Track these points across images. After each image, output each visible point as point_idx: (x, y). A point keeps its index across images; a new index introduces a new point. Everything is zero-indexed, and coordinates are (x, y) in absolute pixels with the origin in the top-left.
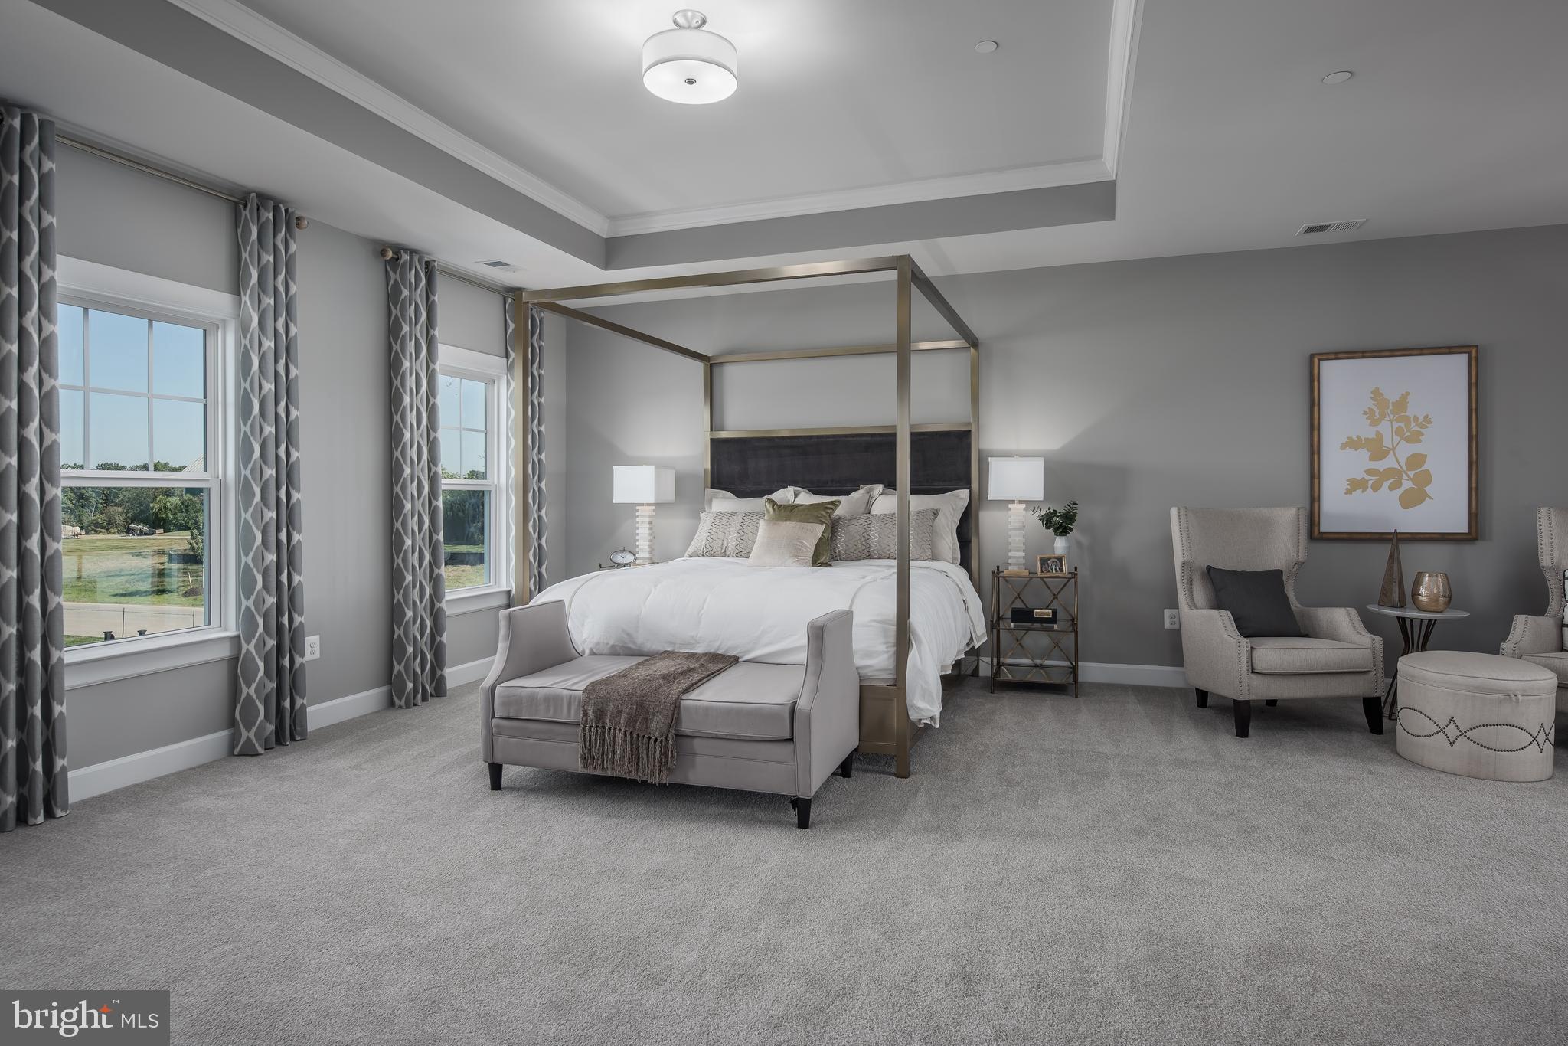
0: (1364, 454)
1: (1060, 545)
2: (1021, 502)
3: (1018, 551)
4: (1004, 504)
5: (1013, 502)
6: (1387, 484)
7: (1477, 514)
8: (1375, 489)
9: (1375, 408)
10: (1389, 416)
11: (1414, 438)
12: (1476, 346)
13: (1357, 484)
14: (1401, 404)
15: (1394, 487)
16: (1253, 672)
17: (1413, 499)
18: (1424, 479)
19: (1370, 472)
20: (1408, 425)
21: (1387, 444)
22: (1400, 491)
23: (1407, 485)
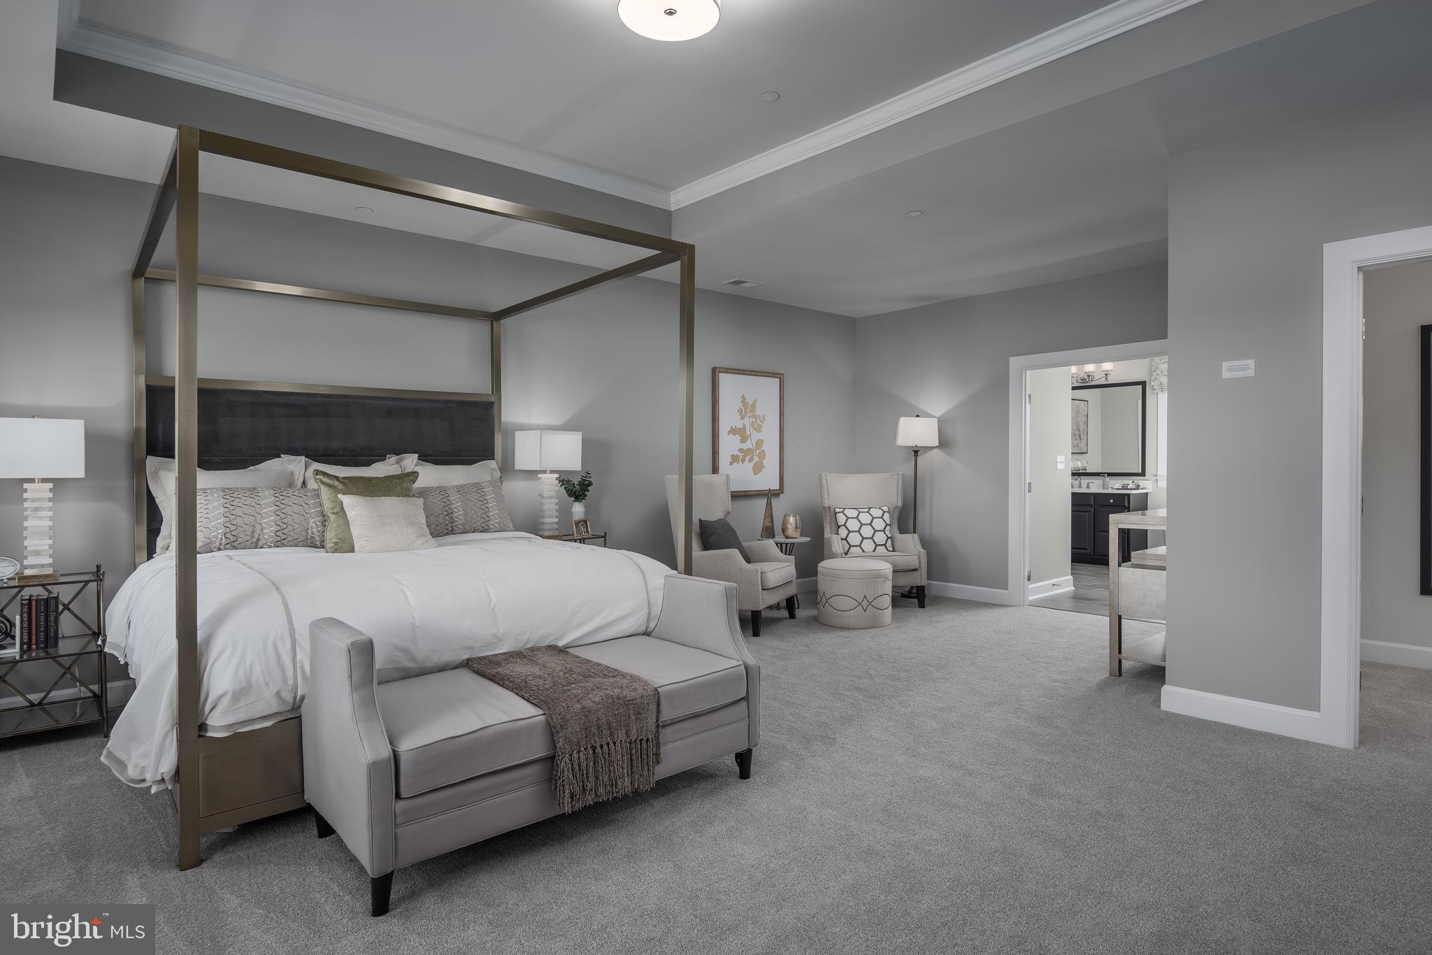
0: (738, 437)
1: (578, 509)
2: (552, 472)
3: (552, 517)
4: (532, 474)
5: (544, 472)
6: (747, 458)
7: (783, 478)
8: (743, 462)
9: (742, 407)
10: (749, 414)
11: (758, 430)
12: (783, 374)
13: (735, 459)
14: (753, 407)
15: (750, 461)
16: (763, 589)
17: (758, 469)
18: (762, 455)
19: (741, 450)
20: (756, 421)
21: (748, 432)
22: (753, 463)
23: (756, 459)
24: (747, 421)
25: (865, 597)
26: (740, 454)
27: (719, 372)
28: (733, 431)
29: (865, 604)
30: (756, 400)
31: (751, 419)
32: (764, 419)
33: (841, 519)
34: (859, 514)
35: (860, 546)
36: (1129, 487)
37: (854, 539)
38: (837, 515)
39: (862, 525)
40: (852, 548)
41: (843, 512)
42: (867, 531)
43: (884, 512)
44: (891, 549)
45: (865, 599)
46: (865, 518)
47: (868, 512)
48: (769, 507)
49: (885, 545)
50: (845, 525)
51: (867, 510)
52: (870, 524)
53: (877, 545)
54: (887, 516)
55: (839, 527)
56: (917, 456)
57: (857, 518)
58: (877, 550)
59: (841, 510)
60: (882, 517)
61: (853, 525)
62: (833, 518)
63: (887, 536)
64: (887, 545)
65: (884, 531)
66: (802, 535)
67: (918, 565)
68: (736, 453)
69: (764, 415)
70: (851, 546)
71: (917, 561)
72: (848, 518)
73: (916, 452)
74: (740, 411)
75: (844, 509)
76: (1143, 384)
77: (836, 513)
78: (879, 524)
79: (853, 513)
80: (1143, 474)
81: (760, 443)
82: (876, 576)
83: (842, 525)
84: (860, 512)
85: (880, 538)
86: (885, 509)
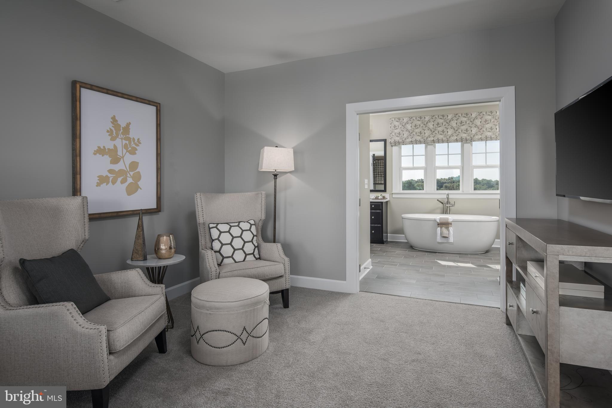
0: (107, 158)
6: (120, 179)
7: (160, 197)
8: (114, 183)
9: (113, 129)
10: (121, 136)
11: (133, 152)
12: (160, 104)
13: (103, 180)
14: (127, 129)
15: (123, 182)
16: (110, 353)
17: (132, 189)
18: (138, 177)
19: (110, 171)
20: (130, 143)
21: (120, 153)
22: (126, 184)
23: (130, 180)
24: (119, 143)
25: (245, 329)
26: (109, 175)
27: (81, 87)
28: (101, 151)
29: (244, 336)
30: (130, 123)
31: (124, 142)
32: (140, 143)
33: (215, 233)
34: (230, 229)
35: (232, 257)
36: (379, 198)
37: (227, 251)
38: (212, 230)
39: (233, 238)
40: (225, 260)
41: (216, 227)
42: (238, 243)
43: (251, 225)
44: (257, 256)
45: (245, 332)
46: (236, 231)
47: (238, 226)
48: (140, 226)
49: (253, 254)
50: (218, 239)
51: (237, 224)
52: (241, 237)
53: (246, 255)
54: (253, 229)
55: (213, 240)
56: (276, 178)
57: (229, 232)
58: (246, 260)
59: (215, 225)
60: (250, 230)
61: (226, 238)
62: (207, 232)
63: (254, 245)
64: (255, 253)
65: (252, 241)
66: (177, 252)
67: (283, 272)
68: (105, 173)
69: (138, 139)
70: (224, 258)
71: (283, 268)
72: (221, 232)
73: (275, 176)
74: (110, 132)
75: (218, 224)
76: (385, 141)
77: (210, 228)
78: (247, 236)
79: (224, 227)
80: (385, 191)
81: (134, 165)
82: (256, 303)
83: (216, 239)
84: (231, 226)
85: (249, 248)
86: (252, 222)
